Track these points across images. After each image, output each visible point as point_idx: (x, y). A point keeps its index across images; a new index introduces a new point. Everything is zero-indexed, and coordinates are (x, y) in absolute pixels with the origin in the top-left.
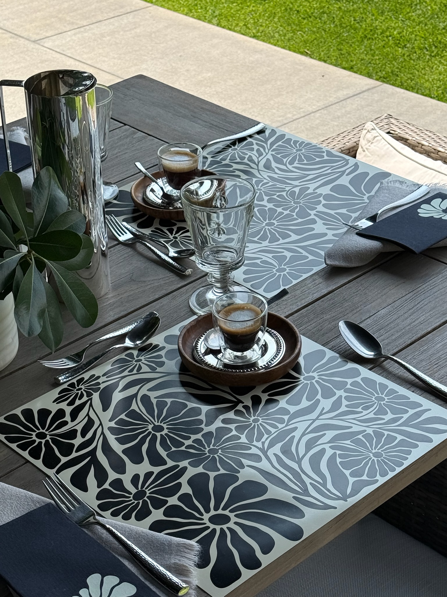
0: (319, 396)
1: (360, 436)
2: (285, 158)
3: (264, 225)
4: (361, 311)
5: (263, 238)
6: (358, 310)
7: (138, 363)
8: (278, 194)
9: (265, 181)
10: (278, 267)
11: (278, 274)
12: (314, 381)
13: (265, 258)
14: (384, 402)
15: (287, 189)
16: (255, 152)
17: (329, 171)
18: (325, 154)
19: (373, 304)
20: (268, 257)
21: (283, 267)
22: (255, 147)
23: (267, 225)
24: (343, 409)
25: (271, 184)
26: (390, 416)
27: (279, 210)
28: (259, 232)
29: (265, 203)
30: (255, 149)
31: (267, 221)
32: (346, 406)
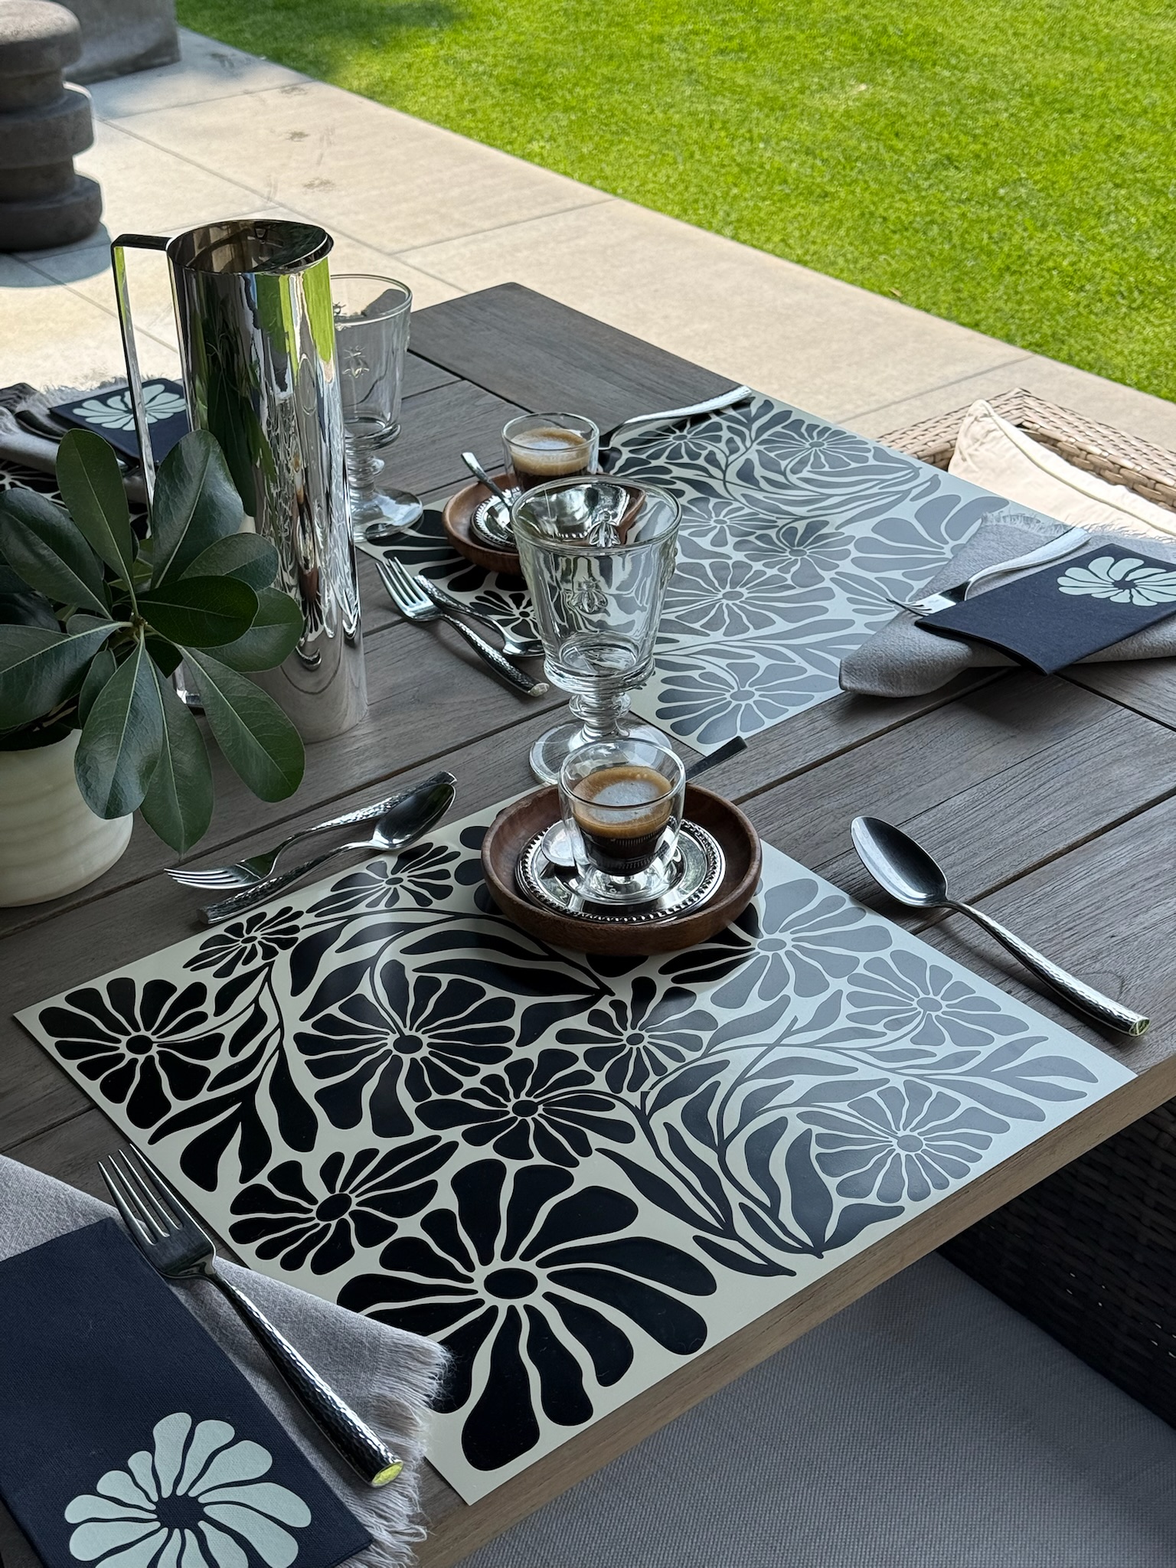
0: (789, 990)
1: (873, 1094)
2: (784, 459)
3: (720, 596)
4: (910, 796)
5: (714, 625)
6: (902, 794)
7: (393, 887)
8: (759, 532)
9: (736, 505)
10: (736, 689)
11: (734, 703)
12: (782, 953)
13: (710, 668)
14: (939, 1013)
15: (780, 523)
16: (722, 445)
17: (875, 490)
18: (870, 455)
19: (937, 781)
20: (716, 666)
21: (747, 688)
22: (725, 434)
23: (725, 596)
24: (842, 1023)
25: (747, 511)
26: (948, 1048)
27: (757, 566)
28: (705, 611)
29: (727, 549)
30: (724, 440)
31: (728, 589)
32: (850, 1017)
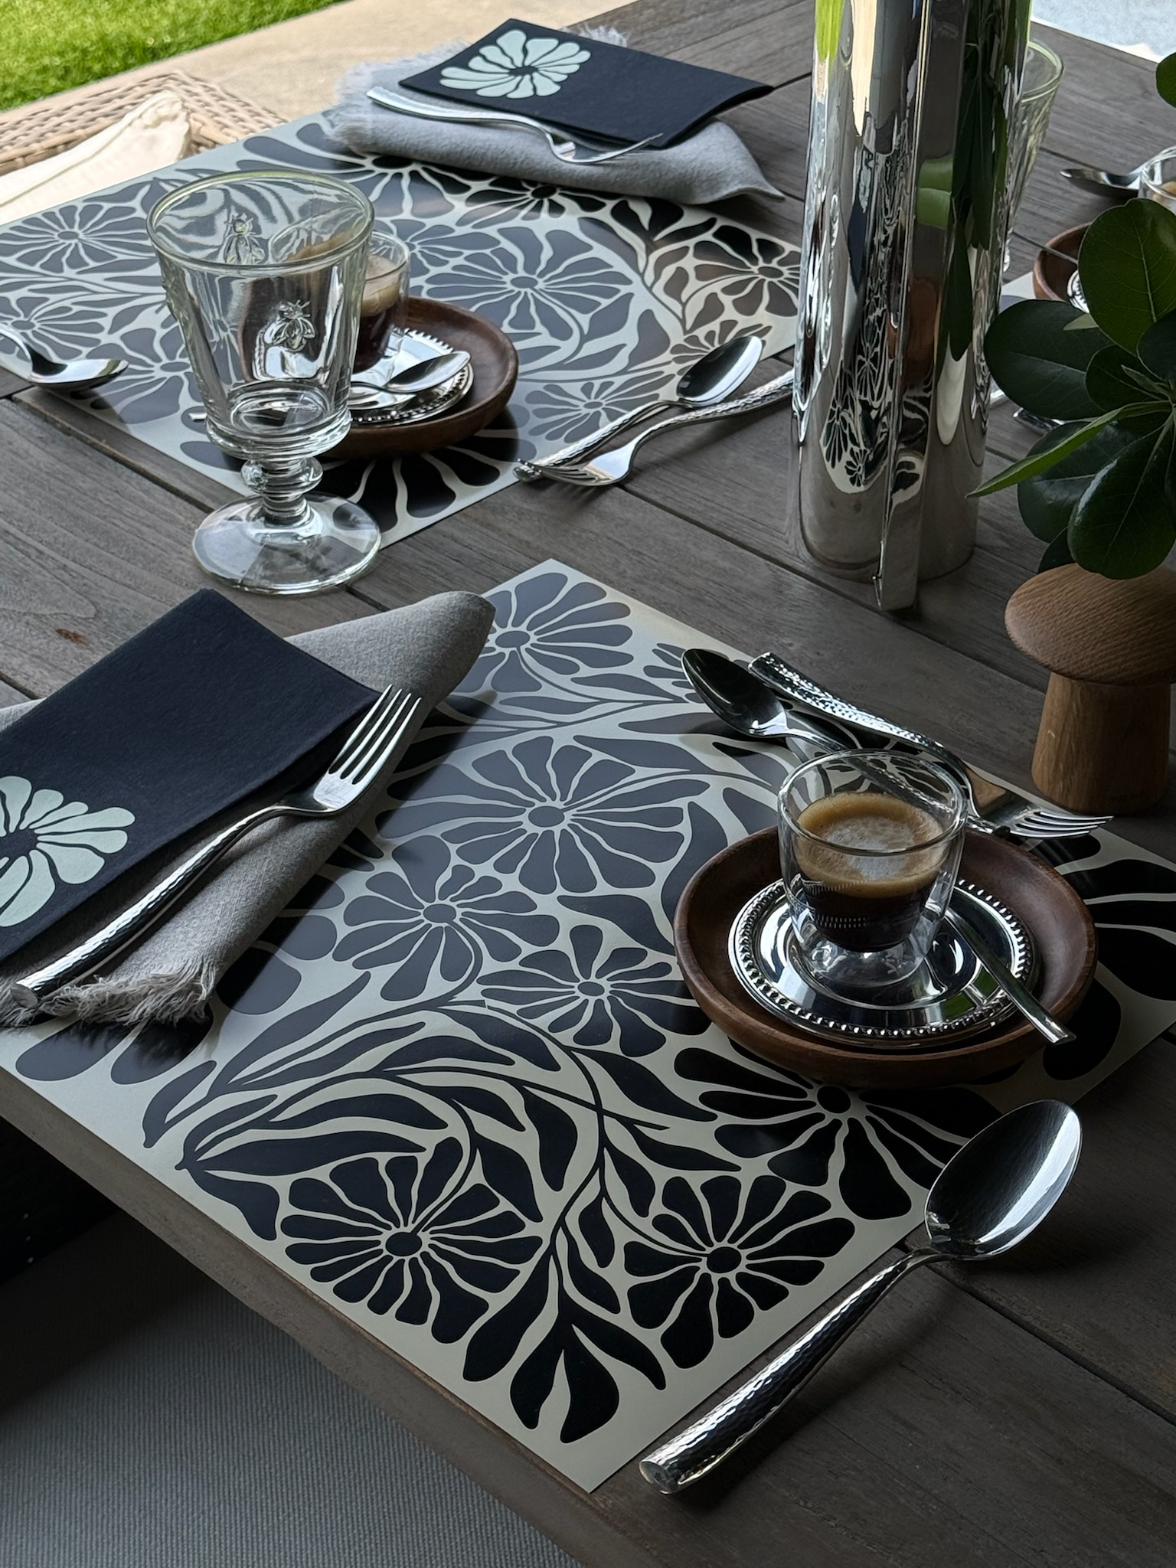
2: (477, 1187)
3: (568, 816)
5: (570, 758)
8: (514, 965)
10: (523, 648)
11: (523, 628)
13: (565, 680)
18: (286, 1209)
20: (556, 685)
22: (619, 1278)
29: (569, 919)
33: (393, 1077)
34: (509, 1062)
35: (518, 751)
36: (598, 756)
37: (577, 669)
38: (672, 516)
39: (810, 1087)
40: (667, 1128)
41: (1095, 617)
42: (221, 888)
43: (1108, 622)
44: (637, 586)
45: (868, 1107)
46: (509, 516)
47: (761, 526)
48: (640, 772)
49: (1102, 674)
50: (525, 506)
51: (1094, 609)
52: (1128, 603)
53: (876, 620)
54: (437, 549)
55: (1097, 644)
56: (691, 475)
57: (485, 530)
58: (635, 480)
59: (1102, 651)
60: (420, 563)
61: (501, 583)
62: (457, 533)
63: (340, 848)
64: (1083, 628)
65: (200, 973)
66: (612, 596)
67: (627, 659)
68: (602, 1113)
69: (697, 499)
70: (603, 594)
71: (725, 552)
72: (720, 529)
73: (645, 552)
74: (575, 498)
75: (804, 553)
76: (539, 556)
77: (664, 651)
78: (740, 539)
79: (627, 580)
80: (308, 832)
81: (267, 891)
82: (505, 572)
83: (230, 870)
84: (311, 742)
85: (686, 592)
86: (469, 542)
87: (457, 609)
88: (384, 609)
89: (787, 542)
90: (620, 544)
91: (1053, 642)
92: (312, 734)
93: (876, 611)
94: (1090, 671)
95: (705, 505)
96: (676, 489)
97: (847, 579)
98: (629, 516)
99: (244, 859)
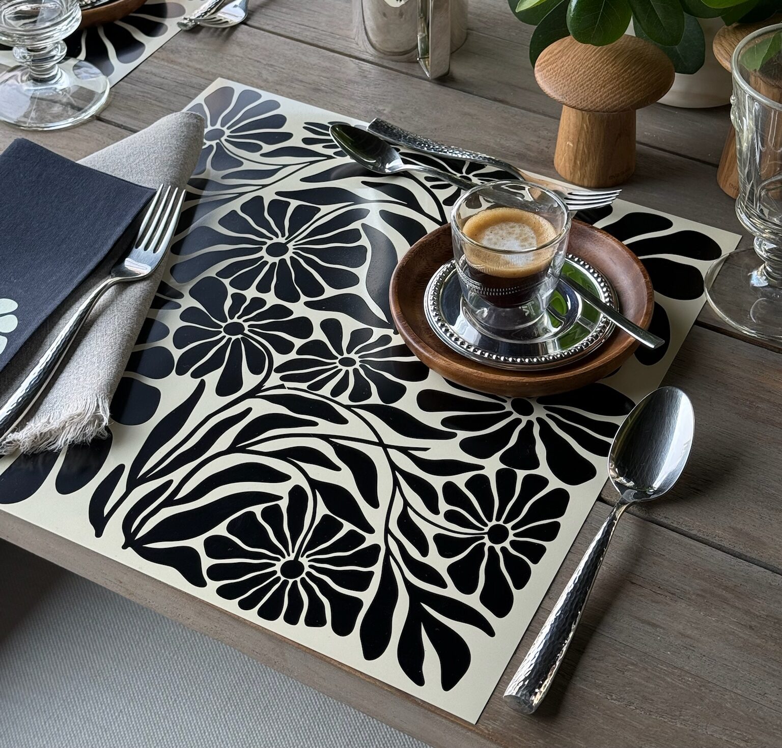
3: (290, 246)
5: (278, 208)
9: (344, 398)
10: (223, 139)
15: (275, 379)
23: (285, 247)
28: (295, 223)
33: (243, 450)
34: (315, 424)
35: (244, 208)
36: (294, 203)
37: (260, 148)
38: (282, 38)
39: (505, 401)
40: (429, 449)
41: (595, 72)
42: (92, 343)
43: (604, 74)
44: (278, 87)
45: (544, 407)
46: (183, 54)
47: (338, 37)
48: (324, 209)
49: (609, 106)
50: (191, 45)
51: (592, 66)
52: (611, 60)
53: (428, 85)
54: (145, 83)
55: (601, 88)
56: (284, 10)
57: (171, 65)
58: (252, 18)
59: (605, 92)
60: (138, 93)
61: (193, 99)
62: (155, 70)
63: (156, 297)
64: (590, 80)
65: (98, 406)
66: (266, 96)
67: (288, 136)
68: (385, 447)
69: (294, 25)
70: (259, 96)
71: (323, 56)
72: (315, 42)
73: (274, 64)
74: (219, 36)
75: (371, 50)
76: (211, 77)
77: (311, 126)
78: (329, 46)
79: (271, 84)
80: (135, 292)
81: (123, 339)
82: (193, 91)
83: (93, 329)
84: (119, 230)
85: (307, 85)
86: (164, 75)
87: (183, 124)
88: (135, 131)
89: (357, 44)
90: (258, 61)
91: (574, 91)
92: (118, 224)
93: (426, 79)
94: (602, 106)
95: (300, 28)
96: (279, 20)
97: (403, 62)
98: (257, 42)
99: (101, 319)
